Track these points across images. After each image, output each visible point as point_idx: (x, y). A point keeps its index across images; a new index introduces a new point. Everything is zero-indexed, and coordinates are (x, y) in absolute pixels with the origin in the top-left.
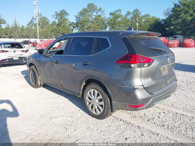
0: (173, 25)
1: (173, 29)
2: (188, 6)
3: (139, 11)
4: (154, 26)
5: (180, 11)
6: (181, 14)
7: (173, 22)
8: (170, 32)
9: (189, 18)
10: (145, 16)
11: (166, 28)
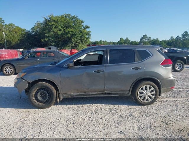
0: (47, 37)
1: (47, 41)
2: (57, 22)
3: (2, 19)
4: (27, 37)
5: (51, 26)
6: (52, 28)
7: (47, 35)
8: (45, 43)
9: (59, 33)
10: (9, 25)
11: (41, 40)
